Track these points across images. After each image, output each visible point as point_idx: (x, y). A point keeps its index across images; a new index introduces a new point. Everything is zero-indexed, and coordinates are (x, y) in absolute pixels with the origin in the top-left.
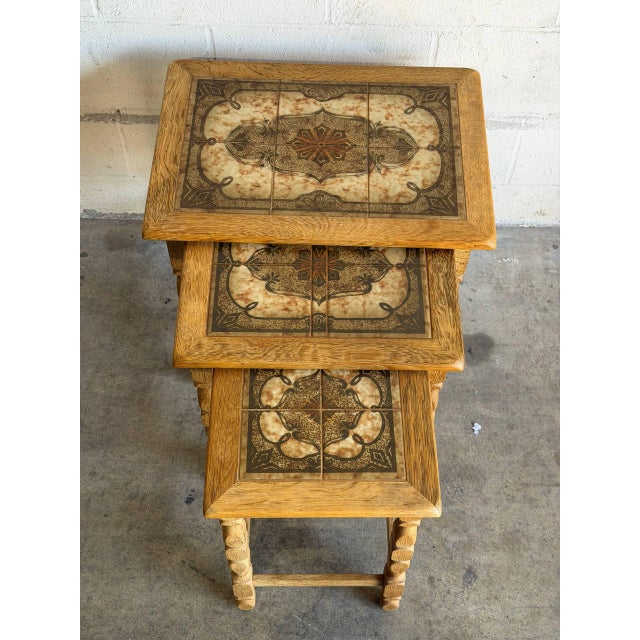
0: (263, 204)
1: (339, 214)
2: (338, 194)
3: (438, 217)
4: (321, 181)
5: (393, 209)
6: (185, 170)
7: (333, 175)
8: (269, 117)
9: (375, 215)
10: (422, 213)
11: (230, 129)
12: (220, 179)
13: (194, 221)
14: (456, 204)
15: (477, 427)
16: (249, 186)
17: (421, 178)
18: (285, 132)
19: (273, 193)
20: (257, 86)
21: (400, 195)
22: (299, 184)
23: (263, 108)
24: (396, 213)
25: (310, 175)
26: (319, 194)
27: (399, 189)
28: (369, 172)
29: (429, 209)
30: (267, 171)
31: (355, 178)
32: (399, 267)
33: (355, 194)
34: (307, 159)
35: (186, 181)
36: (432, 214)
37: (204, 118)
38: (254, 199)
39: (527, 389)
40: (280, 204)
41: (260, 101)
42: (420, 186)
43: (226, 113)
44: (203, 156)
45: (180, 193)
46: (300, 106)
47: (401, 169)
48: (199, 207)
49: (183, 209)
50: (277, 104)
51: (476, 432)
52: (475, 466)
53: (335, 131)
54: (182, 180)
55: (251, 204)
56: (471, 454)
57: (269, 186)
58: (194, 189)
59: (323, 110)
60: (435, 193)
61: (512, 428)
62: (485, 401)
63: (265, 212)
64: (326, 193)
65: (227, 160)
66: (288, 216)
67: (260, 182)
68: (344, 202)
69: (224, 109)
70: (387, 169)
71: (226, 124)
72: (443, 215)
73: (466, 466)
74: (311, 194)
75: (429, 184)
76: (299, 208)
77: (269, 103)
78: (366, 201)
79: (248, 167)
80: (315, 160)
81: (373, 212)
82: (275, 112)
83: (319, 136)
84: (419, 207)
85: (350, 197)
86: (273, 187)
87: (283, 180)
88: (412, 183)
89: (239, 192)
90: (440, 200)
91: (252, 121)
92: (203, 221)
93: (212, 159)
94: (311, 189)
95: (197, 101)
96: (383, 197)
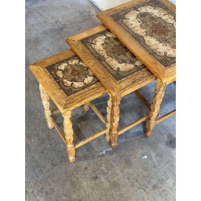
0: (127, 28)
1: (139, 43)
2: (145, 40)
3: (160, 63)
4: (146, 35)
5: (153, 53)
6: (122, 11)
7: (151, 36)
8: (158, 16)
9: (146, 50)
10: (158, 60)
11: (146, 11)
12: (127, 17)
13: (108, 20)
14: (169, 65)
15: (146, 157)
16: (130, 23)
17: (171, 53)
18: (156, 21)
19: (132, 28)
20: (166, 9)
21: (159, 52)
22: (141, 32)
23: (160, 13)
24: (151, 54)
25: (146, 32)
26: (142, 37)
27: (161, 51)
28: (161, 43)
29: (161, 61)
30: (139, 24)
31: (155, 41)
32: (136, 66)
33: (150, 43)
34: (151, 29)
35: (120, 13)
36: (160, 62)
37: (143, 6)
38: (126, 26)
39: (172, 165)
40: (130, 31)
41: (161, 12)
42: (167, 55)
43: (150, 8)
44: (131, 11)
45: (115, 13)
46: (169, 19)
47: (169, 48)
48: (114, 19)
49: (110, 16)
50: (164, 15)
51: (144, 158)
52: (132, 163)
53: (168, 30)
54: (119, 12)
55: (125, 27)
56: (135, 160)
57: (134, 27)
58: (118, 15)
59: (173, 24)
60: (168, 59)
61: (154, 167)
62: (157, 155)
63: (125, 30)
64: (143, 38)
65: (135, 16)
66: (128, 34)
67: (134, 24)
68: (144, 43)
69: (151, 7)
70: (166, 45)
71: (146, 10)
72: (162, 64)
73: (130, 160)
74: (140, 35)
75: (171, 56)
76: (133, 35)
77: (163, 14)
78: (149, 47)
79: (137, 20)
80: (153, 31)
81: (147, 50)
82: (161, 16)
83: (163, 27)
84: (159, 58)
85: (147, 43)
86: (134, 28)
87: (139, 28)
88: (166, 52)
89: (126, 23)
90: (167, 61)
91: (153, 14)
92: (110, 21)
93: (131, 13)
94: (142, 34)
95: (148, 2)
96: (154, 49)
